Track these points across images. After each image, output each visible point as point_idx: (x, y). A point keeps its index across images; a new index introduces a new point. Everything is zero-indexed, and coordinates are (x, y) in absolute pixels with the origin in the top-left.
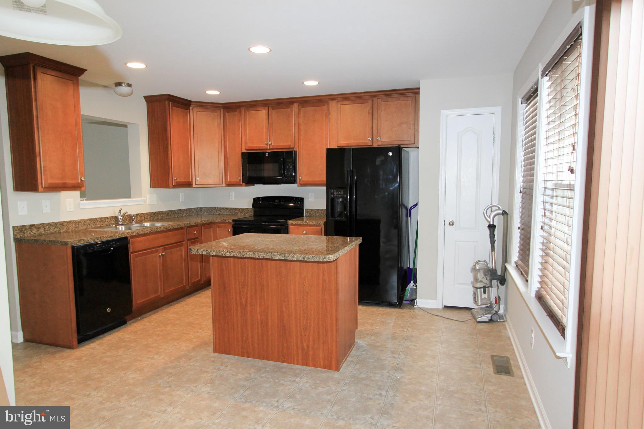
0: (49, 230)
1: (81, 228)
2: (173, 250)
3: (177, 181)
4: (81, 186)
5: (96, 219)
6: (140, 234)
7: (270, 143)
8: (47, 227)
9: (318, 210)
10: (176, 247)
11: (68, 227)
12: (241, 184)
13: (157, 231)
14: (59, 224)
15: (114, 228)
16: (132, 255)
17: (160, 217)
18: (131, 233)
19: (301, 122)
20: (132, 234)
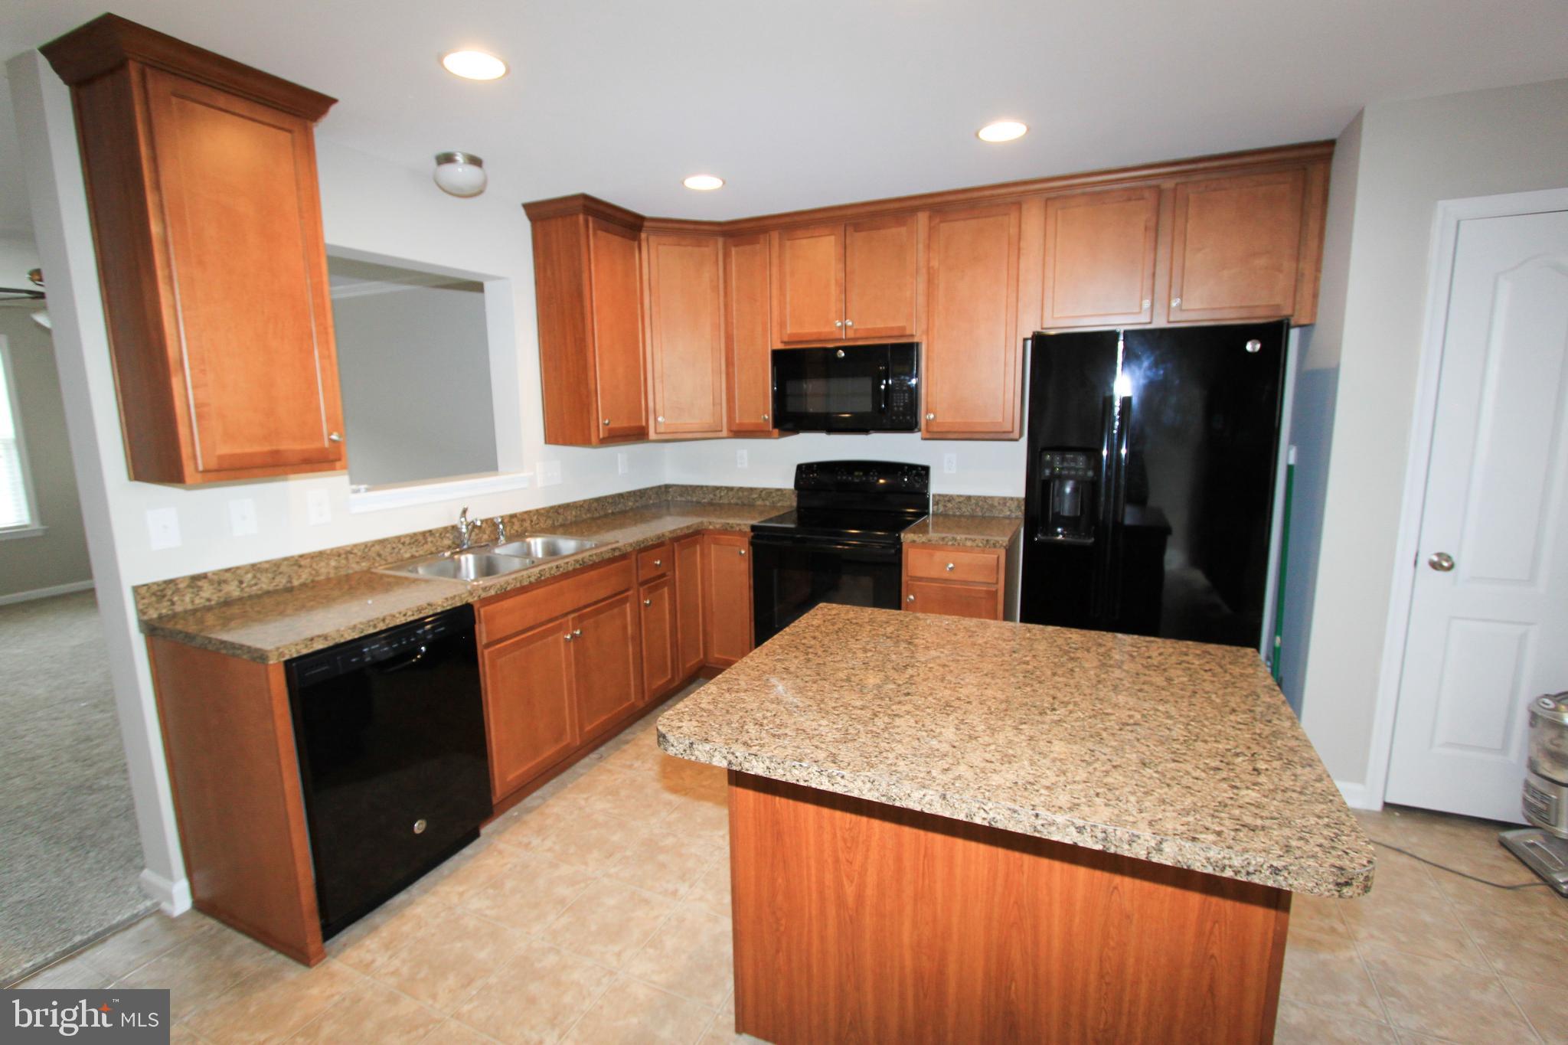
0: (256, 584)
1: (357, 568)
2: (602, 616)
3: (610, 426)
4: (332, 457)
5: (399, 538)
6: (509, 591)
7: (849, 323)
8: (250, 576)
9: (969, 498)
10: (610, 607)
11: (314, 569)
12: (769, 431)
13: (558, 573)
14: (286, 563)
15: (448, 561)
16: (486, 652)
17: (571, 516)
18: (480, 592)
19: (935, 263)
20: (484, 595)
